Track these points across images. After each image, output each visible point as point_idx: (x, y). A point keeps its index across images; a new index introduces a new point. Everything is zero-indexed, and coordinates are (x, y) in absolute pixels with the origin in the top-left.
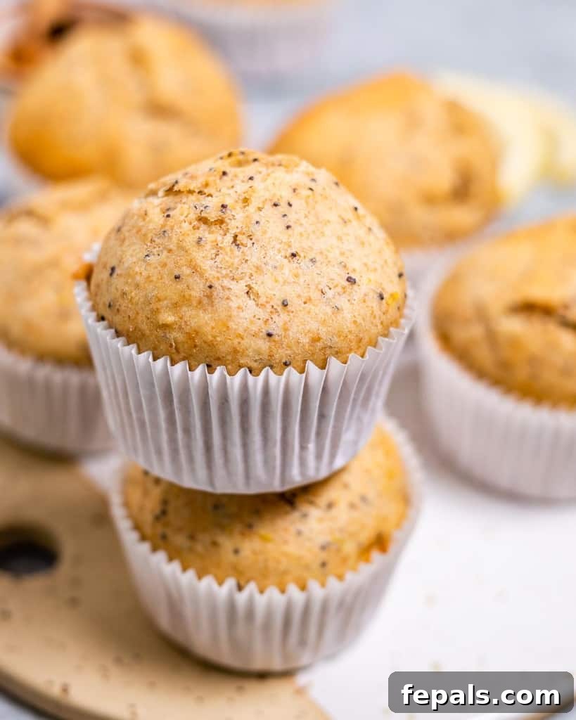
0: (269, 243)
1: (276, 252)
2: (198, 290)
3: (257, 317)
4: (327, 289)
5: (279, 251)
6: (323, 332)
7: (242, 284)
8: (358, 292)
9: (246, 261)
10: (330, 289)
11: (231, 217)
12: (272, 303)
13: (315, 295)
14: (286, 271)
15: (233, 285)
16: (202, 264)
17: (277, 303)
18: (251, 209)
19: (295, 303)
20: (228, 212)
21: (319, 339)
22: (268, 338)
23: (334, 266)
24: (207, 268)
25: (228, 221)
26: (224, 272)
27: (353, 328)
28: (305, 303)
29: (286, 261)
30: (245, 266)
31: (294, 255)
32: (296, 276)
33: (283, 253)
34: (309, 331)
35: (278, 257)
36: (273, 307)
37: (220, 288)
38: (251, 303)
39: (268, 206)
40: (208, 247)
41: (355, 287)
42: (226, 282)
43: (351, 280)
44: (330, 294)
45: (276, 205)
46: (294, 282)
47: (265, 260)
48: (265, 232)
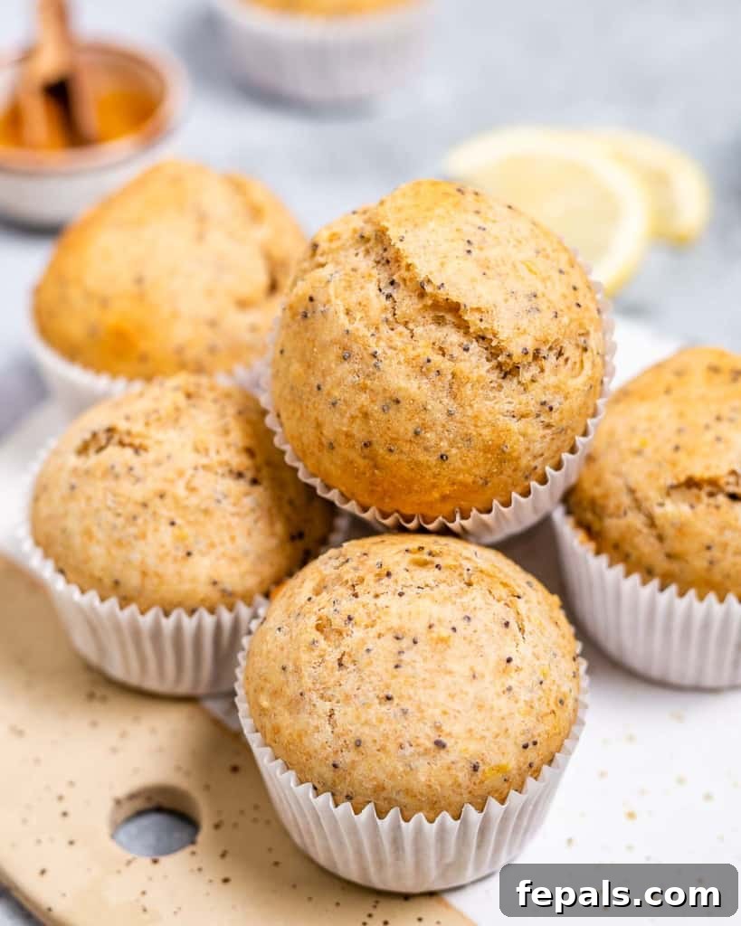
0: (369, 676)
1: (371, 689)
2: (291, 691)
3: (329, 744)
4: (407, 745)
5: (374, 689)
6: (389, 784)
7: (328, 706)
8: (445, 758)
9: (340, 685)
10: (411, 746)
11: (350, 633)
12: (346, 738)
13: (392, 747)
14: (372, 712)
15: (319, 703)
16: (303, 668)
17: (350, 740)
18: (373, 632)
19: (369, 747)
20: (350, 625)
21: (384, 789)
22: (332, 768)
23: (425, 724)
24: (306, 674)
25: (345, 636)
26: (318, 686)
27: (425, 790)
28: (379, 750)
29: (377, 701)
30: (338, 688)
31: (389, 698)
32: (381, 721)
33: (377, 692)
34: (374, 778)
35: (371, 695)
36: (345, 741)
37: (308, 700)
38: (329, 728)
39: (390, 636)
40: (316, 653)
41: (442, 752)
42: (314, 696)
43: (440, 745)
44: (408, 751)
45: (398, 638)
46: (375, 726)
47: (357, 692)
48: (370, 663)
